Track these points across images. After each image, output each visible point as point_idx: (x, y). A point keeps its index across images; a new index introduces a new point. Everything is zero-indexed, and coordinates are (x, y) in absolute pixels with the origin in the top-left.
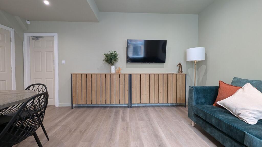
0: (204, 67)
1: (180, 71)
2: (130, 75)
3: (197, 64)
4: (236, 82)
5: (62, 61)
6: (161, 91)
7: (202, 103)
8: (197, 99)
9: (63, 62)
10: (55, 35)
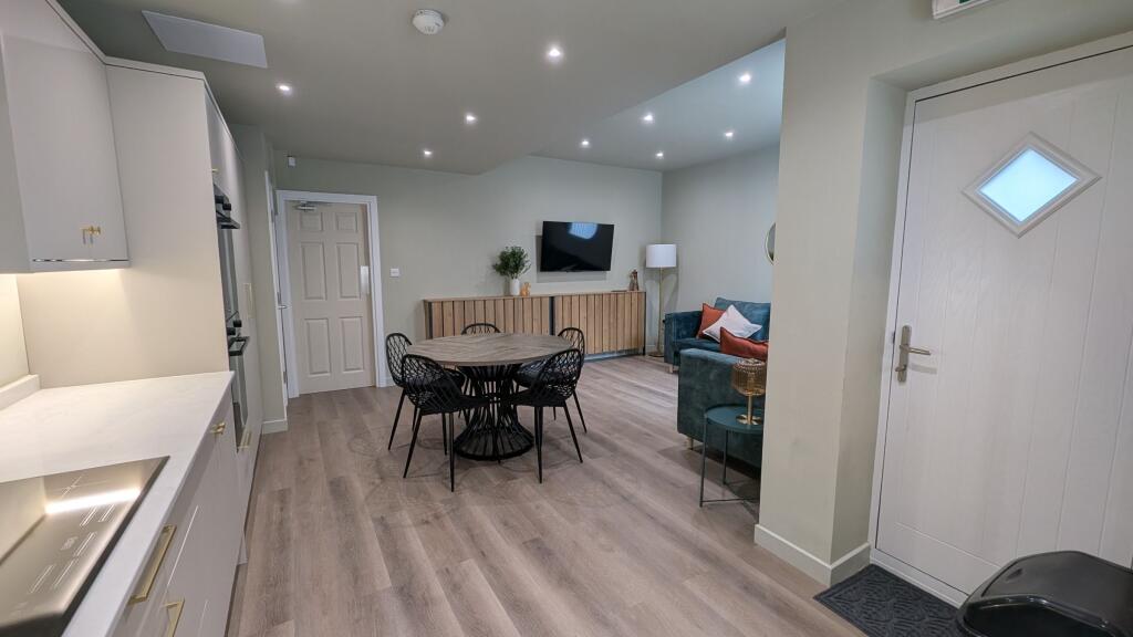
0: (672, 277)
1: (634, 286)
2: (552, 299)
3: (662, 273)
4: (720, 304)
5: (392, 270)
6: (606, 327)
7: (684, 337)
8: (678, 331)
9: (395, 272)
10: (372, 202)
